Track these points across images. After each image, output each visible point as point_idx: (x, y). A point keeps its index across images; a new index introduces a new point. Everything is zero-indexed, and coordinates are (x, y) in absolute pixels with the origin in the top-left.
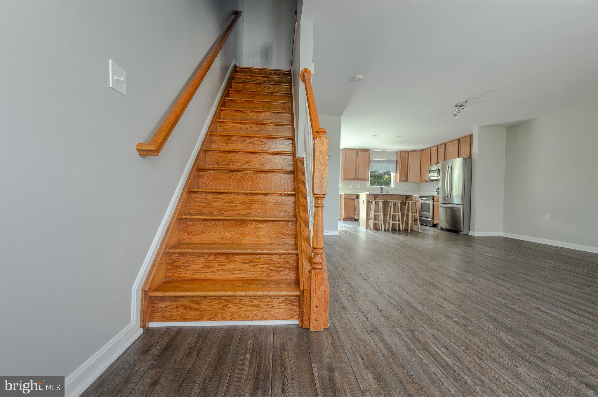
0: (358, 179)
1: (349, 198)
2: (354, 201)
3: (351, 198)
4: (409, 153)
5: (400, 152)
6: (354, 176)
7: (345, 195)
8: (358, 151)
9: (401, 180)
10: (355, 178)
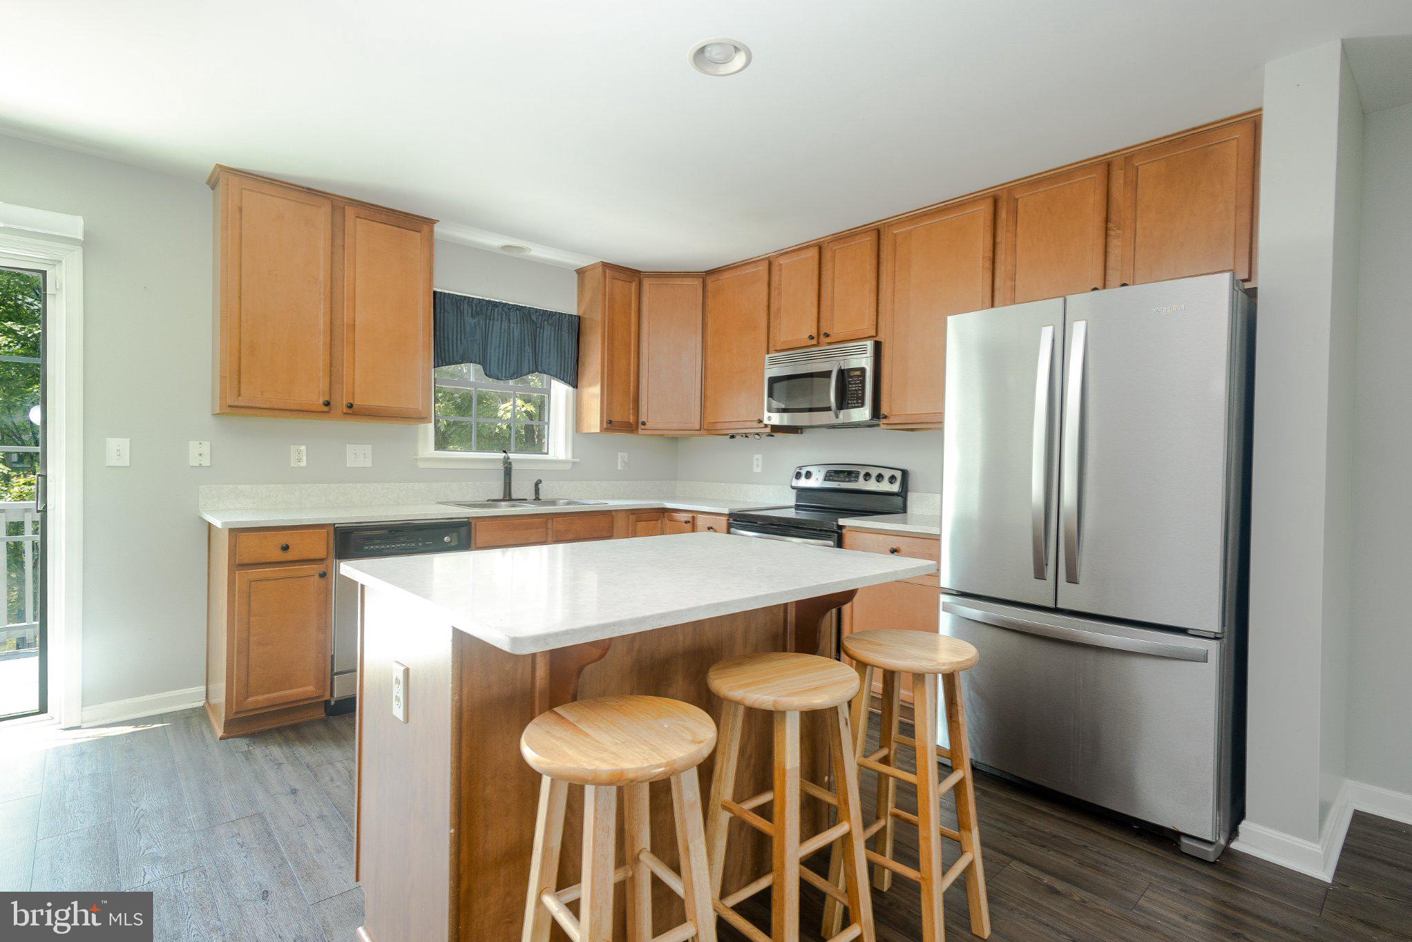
0: (352, 410)
1: (278, 555)
2: (323, 575)
3: (289, 556)
4: (646, 283)
5: (604, 272)
6: (323, 384)
7: (236, 533)
8: (350, 212)
9: (610, 425)
10: (327, 404)
